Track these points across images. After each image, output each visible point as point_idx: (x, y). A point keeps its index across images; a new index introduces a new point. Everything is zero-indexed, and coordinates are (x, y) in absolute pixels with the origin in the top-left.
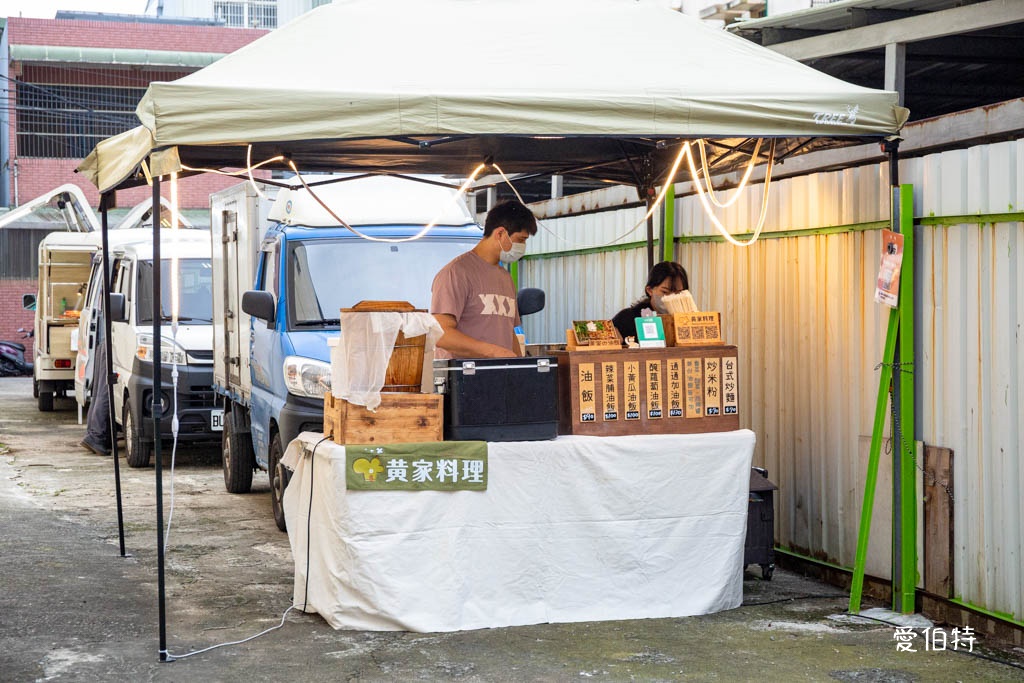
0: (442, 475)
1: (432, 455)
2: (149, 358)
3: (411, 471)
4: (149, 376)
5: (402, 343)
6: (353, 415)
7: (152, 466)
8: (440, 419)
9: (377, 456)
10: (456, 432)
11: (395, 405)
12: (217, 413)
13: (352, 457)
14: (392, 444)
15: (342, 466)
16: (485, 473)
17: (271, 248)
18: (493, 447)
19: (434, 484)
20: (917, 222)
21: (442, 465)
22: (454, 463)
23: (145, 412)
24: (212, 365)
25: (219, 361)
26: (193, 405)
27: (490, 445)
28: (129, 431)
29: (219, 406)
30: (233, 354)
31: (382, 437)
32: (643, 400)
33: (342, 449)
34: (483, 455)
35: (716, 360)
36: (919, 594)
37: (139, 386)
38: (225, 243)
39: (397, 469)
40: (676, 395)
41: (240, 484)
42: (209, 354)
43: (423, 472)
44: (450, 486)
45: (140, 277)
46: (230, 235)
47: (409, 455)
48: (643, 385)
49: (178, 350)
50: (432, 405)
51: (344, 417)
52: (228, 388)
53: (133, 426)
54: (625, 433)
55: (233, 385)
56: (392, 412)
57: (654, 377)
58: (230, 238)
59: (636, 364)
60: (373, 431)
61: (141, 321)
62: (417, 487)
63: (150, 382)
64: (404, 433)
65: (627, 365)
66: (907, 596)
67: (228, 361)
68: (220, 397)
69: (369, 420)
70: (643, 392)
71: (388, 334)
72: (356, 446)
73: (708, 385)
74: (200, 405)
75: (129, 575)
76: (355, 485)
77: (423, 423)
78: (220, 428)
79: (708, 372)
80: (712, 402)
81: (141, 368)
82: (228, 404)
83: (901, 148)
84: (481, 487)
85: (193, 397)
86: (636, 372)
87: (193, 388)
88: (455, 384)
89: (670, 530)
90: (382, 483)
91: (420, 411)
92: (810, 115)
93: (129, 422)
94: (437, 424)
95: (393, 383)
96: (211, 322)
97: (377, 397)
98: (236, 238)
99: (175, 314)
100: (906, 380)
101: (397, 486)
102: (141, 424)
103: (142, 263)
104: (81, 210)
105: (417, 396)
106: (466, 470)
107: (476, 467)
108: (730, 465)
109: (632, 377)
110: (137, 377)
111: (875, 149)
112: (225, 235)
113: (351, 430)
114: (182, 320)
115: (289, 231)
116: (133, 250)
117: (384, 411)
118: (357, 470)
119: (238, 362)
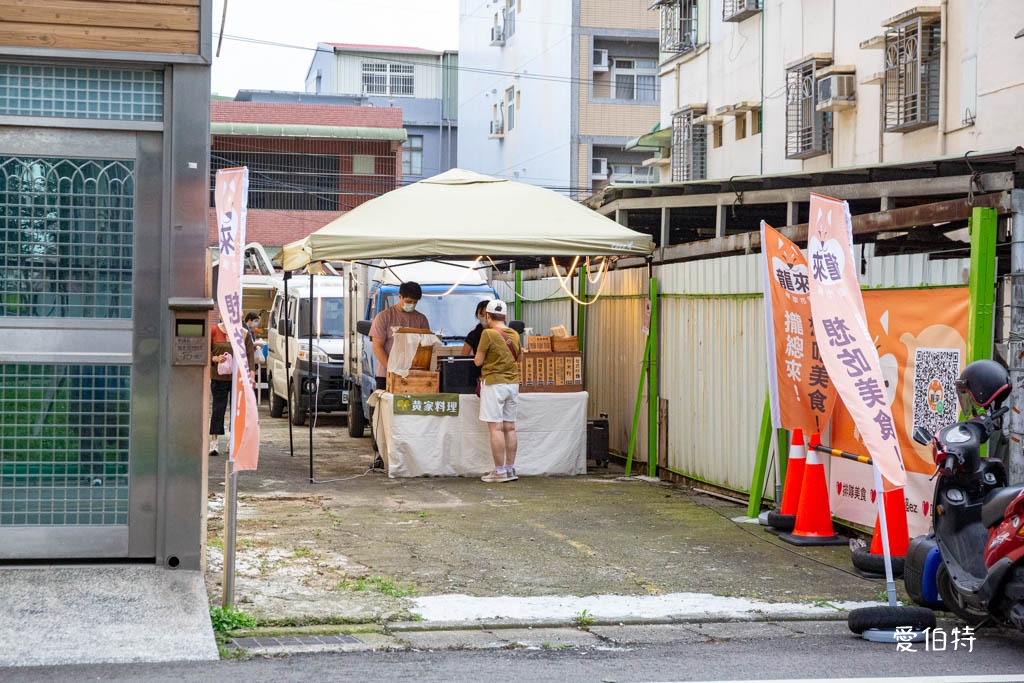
0: (437, 409)
1: (434, 399)
2: (305, 359)
3: (423, 406)
4: (306, 370)
5: (420, 349)
6: (397, 380)
7: (307, 426)
8: (438, 383)
9: (407, 399)
10: (444, 389)
11: (417, 376)
12: (345, 393)
13: (396, 399)
14: (414, 394)
15: (392, 403)
16: (458, 408)
17: (374, 296)
18: (462, 396)
19: (434, 413)
20: (659, 295)
21: (437, 404)
22: (443, 403)
23: (303, 391)
24: (342, 364)
25: (346, 361)
26: (331, 388)
27: (460, 395)
28: (293, 403)
29: (346, 389)
30: (354, 356)
31: (411, 390)
32: (535, 377)
33: (392, 395)
34: (456, 400)
35: (571, 359)
36: (658, 468)
37: (299, 375)
38: (350, 291)
39: (417, 405)
40: (551, 375)
41: (357, 433)
42: (341, 357)
43: (429, 407)
44: (441, 414)
45: (301, 308)
46: (353, 286)
47: (423, 399)
48: (535, 369)
49: (323, 354)
50: (435, 376)
51: (394, 381)
52: (351, 376)
53: (295, 401)
54: (526, 392)
55: (353, 374)
56: (415, 379)
57: (541, 365)
58: (353, 289)
59: (532, 360)
60: (406, 388)
61: (301, 336)
62: (426, 413)
63: (306, 373)
64: (420, 389)
65: (527, 360)
66: (652, 469)
67: (352, 360)
68: (347, 382)
69: (404, 383)
70: (535, 373)
71: (414, 345)
72: (399, 394)
73: (567, 370)
74: (335, 388)
75: (294, 462)
76: (397, 412)
77: (430, 384)
78: (347, 402)
79: (567, 364)
80: (568, 378)
81: (301, 364)
82: (350, 385)
83: (654, 260)
84: (455, 414)
85: (331, 382)
86: (532, 363)
87: (332, 377)
88: (444, 367)
89: (545, 437)
90: (410, 411)
91: (428, 379)
92: (610, 246)
93: (293, 398)
94: (436, 386)
95: (416, 365)
96: (342, 337)
97: (407, 372)
98: (356, 289)
99: (319, 332)
100: (653, 369)
101: (417, 412)
102: (300, 398)
103: (302, 300)
104: (262, 259)
105: (428, 372)
106: (449, 406)
107: (452, 406)
108: (576, 408)
109: (529, 366)
110: (298, 370)
111: (642, 260)
112: (350, 286)
113: (397, 387)
114: (323, 336)
115: (383, 287)
116: (297, 292)
117: (410, 378)
118: (399, 405)
119: (356, 360)
